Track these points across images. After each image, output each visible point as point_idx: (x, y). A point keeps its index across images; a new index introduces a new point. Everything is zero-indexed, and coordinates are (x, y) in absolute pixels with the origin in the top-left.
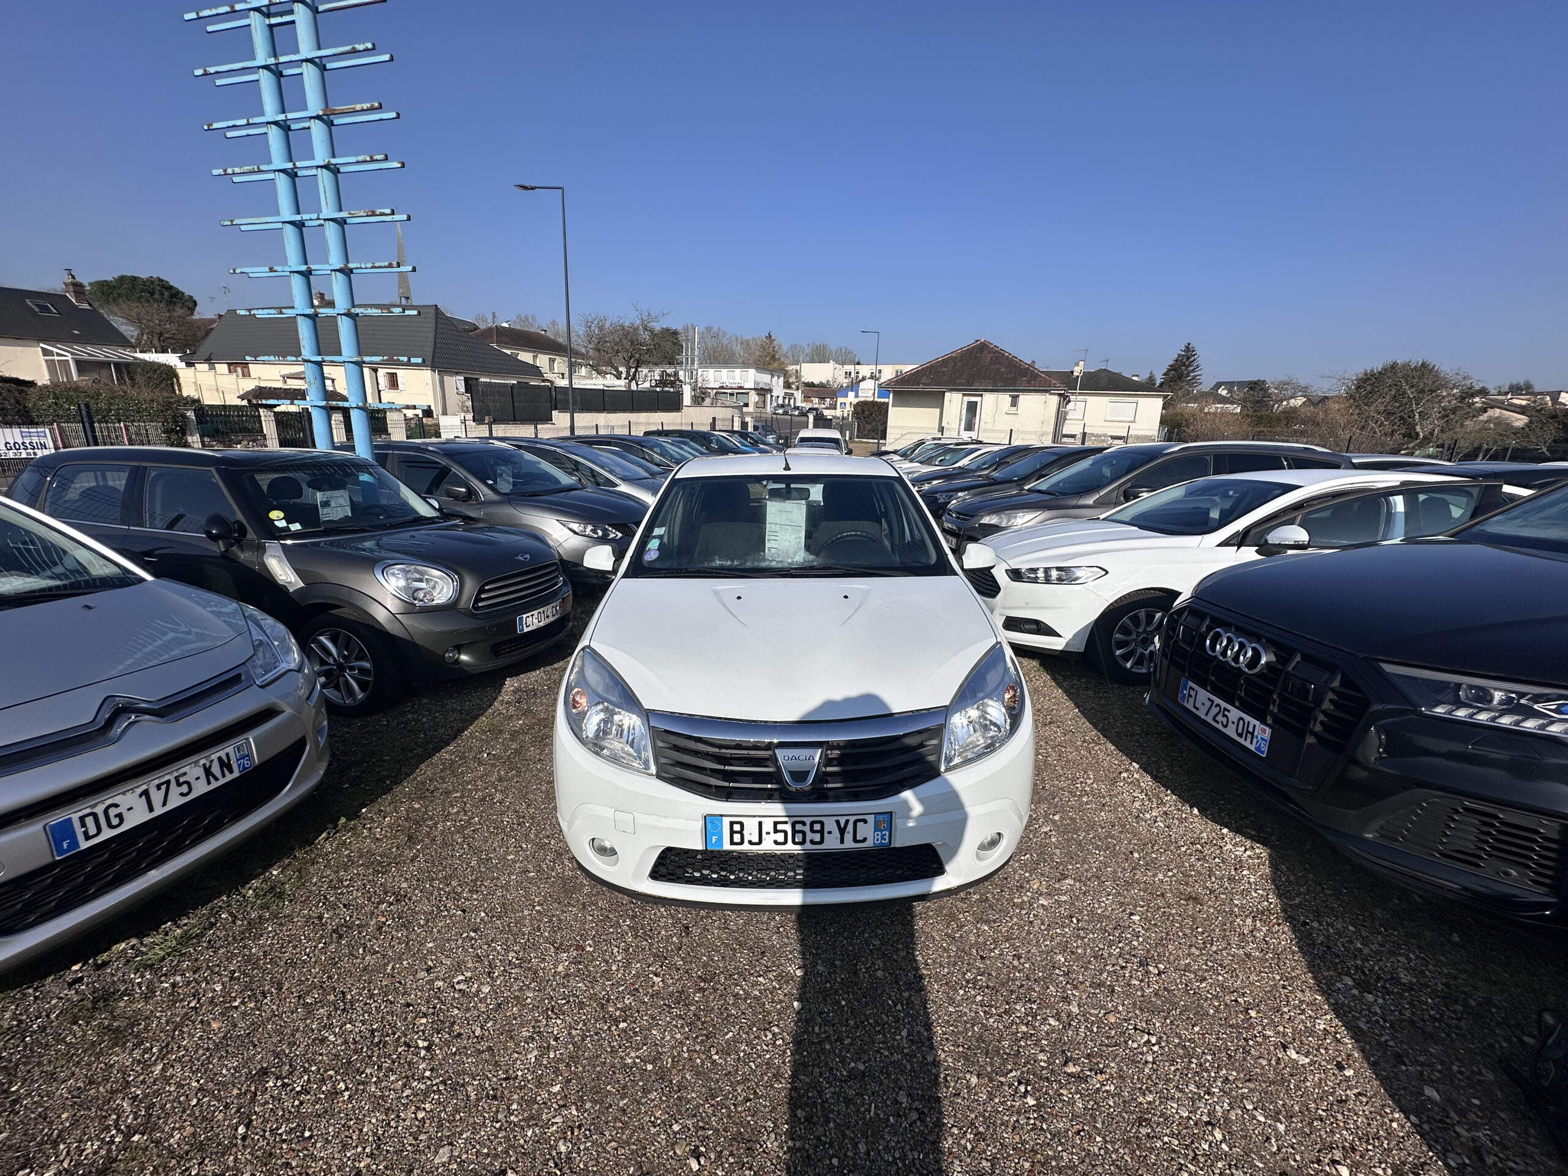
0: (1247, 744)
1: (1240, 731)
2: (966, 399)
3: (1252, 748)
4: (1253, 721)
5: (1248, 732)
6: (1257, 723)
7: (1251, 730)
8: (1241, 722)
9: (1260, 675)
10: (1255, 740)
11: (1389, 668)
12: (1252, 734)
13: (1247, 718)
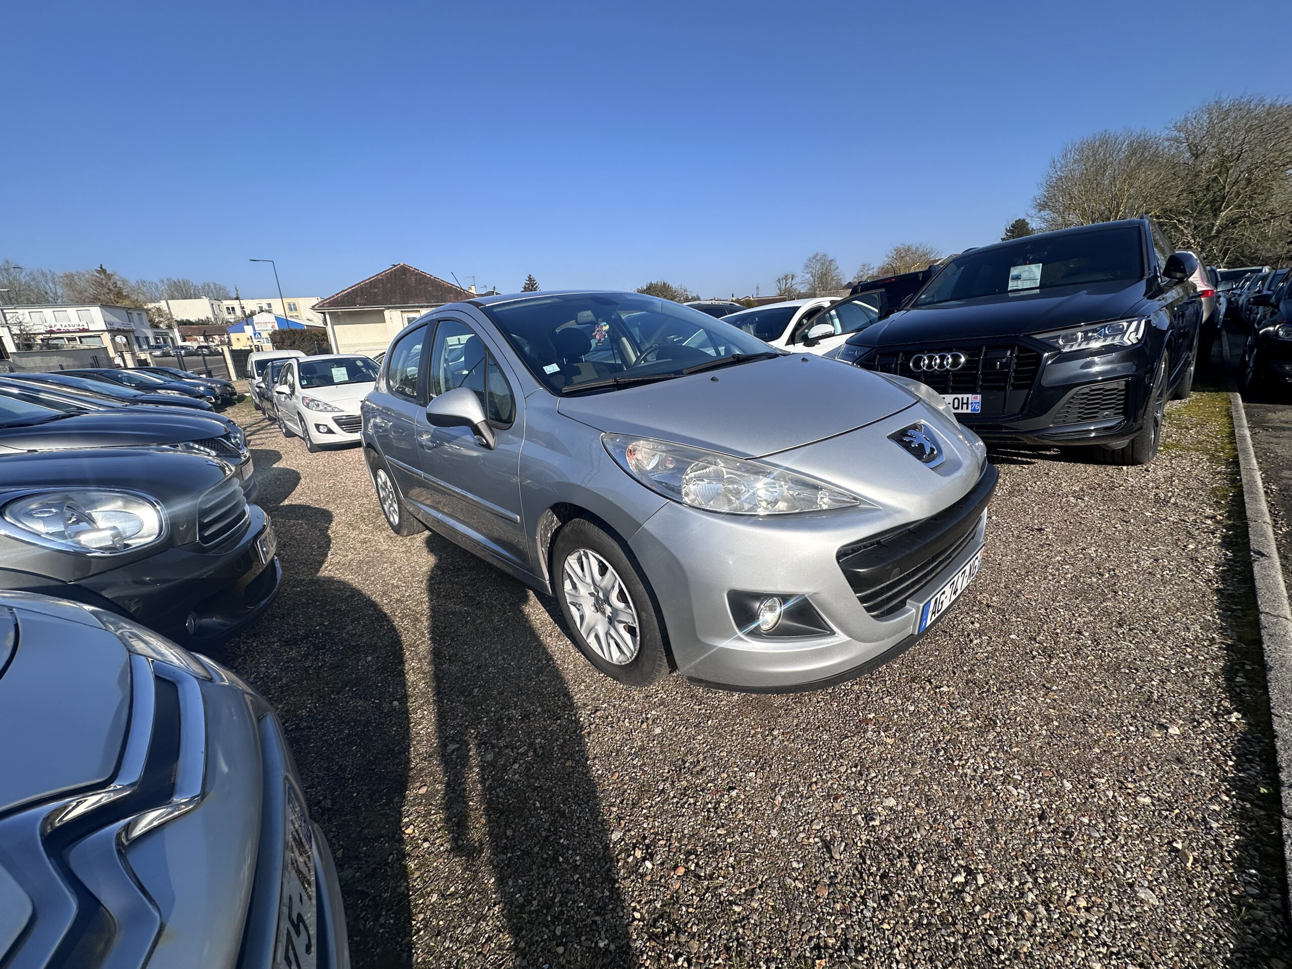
0: (965, 411)
1: (956, 406)
2: (406, 315)
3: (969, 411)
4: (965, 396)
5: (963, 403)
6: (970, 396)
7: (965, 401)
8: (956, 401)
9: (963, 368)
10: (970, 406)
11: (1038, 337)
12: (967, 404)
13: (960, 396)
